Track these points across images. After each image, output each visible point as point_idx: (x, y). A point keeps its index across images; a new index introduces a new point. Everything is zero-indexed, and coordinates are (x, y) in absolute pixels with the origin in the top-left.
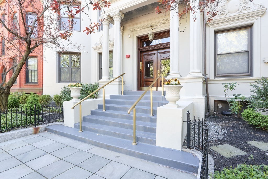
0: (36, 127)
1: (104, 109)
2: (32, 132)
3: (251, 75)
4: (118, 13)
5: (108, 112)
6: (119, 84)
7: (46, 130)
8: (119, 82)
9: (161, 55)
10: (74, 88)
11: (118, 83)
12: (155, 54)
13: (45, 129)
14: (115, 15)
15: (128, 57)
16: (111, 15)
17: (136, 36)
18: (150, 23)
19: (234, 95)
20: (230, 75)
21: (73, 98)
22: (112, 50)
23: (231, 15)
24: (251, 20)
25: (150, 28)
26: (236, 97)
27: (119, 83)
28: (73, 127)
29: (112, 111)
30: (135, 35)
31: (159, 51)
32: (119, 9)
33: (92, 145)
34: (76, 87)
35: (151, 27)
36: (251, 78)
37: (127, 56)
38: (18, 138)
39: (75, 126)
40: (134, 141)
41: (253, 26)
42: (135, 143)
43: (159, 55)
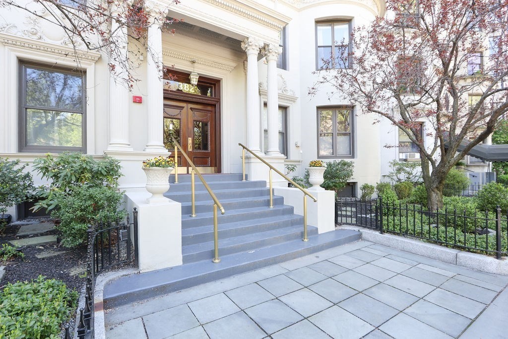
9: (194, 113)
12: (183, 107)
18: (194, 55)
28: (181, 263)
31: (191, 106)
35: (194, 62)
39: (186, 259)
40: (306, 237)
41: (288, 109)
42: (307, 239)
43: (191, 112)
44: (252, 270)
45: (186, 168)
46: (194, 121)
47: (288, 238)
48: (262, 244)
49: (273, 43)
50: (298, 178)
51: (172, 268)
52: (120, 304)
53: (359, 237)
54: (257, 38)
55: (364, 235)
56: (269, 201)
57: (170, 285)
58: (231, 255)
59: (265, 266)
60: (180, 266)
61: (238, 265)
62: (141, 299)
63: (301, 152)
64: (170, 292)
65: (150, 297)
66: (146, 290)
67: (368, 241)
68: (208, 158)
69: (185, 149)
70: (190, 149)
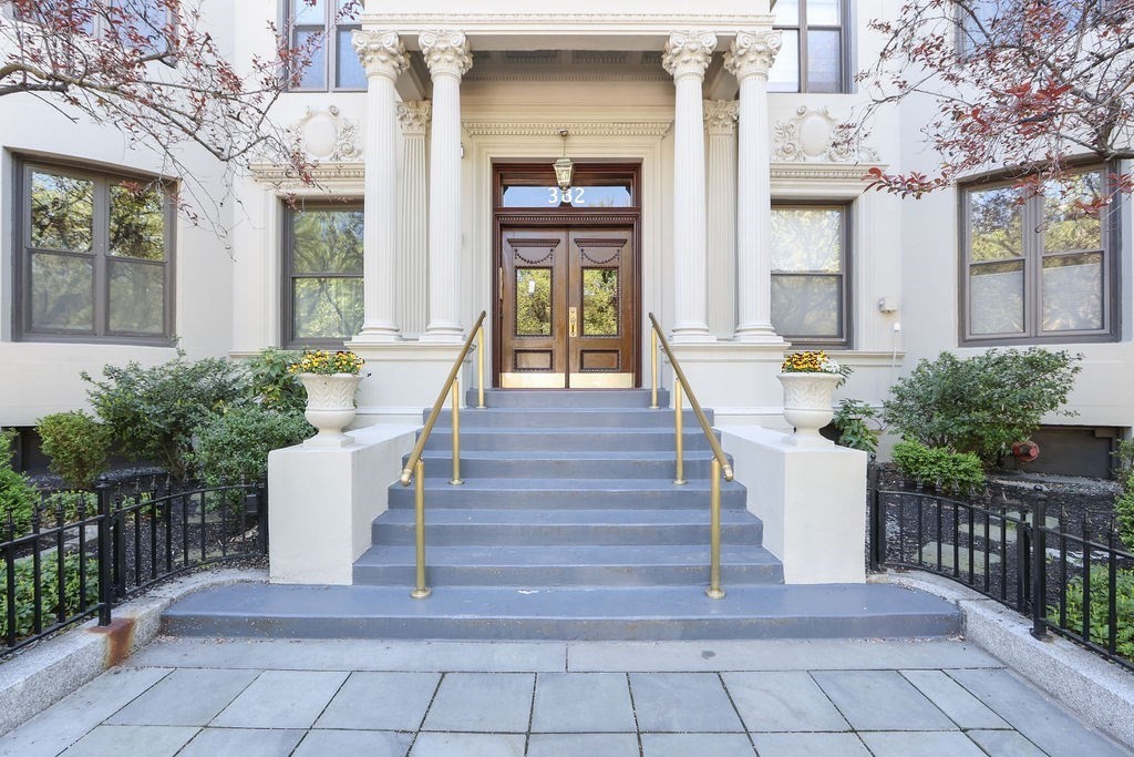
0: (106, 620)
1: (457, 474)
2: (100, 659)
3: (848, 344)
4: (460, 47)
5: (477, 486)
7: (168, 626)
9: (582, 251)
10: (339, 379)
13: (156, 626)
14: (447, 49)
16: (421, 41)
17: (492, 159)
19: (842, 402)
20: (801, 340)
21: (316, 431)
23: (811, 160)
24: (837, 186)
25: (559, 140)
26: (846, 407)
28: (349, 581)
29: (492, 480)
30: (485, 150)
31: (575, 235)
32: (465, 28)
33: (546, 638)
34: (349, 375)
35: (564, 135)
36: (848, 352)
38: (28, 717)
39: (360, 574)
40: (715, 585)
41: (854, 206)
42: (719, 590)
43: (575, 249)
44: (487, 638)
45: (563, 375)
46: (583, 268)
47: (658, 575)
48: (566, 577)
49: (744, 29)
50: (858, 405)
51: (328, 587)
52: (190, 633)
53: (953, 626)
54: (694, 29)
55: (971, 625)
56: (673, 466)
57: (282, 621)
58: (470, 588)
59: (528, 638)
60: (345, 587)
61: (446, 617)
62: (227, 634)
63: (897, 326)
64: (281, 635)
65: (241, 635)
66: (234, 618)
67: (985, 650)
68: (617, 351)
69: (561, 333)
70: (574, 334)
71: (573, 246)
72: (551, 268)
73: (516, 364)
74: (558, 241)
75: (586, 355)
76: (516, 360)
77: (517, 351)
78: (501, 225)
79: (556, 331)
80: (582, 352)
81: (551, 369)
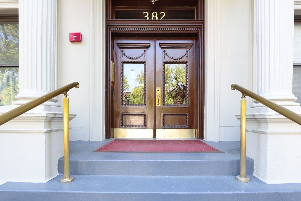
6: (51, 132)
8: (46, 121)
9: (164, 51)
11: (42, 127)
15: (77, 38)
22: (17, 11)
27: (50, 127)
31: (160, 41)
37: (72, 34)
43: (159, 50)
45: (152, 130)
46: (165, 62)
68: (186, 115)
69: (151, 103)
70: (159, 104)
71: (158, 48)
72: (144, 62)
73: (122, 123)
74: (149, 46)
75: (166, 117)
76: (122, 120)
77: (123, 115)
78: (112, 33)
79: (148, 102)
80: (164, 115)
81: (145, 126)
